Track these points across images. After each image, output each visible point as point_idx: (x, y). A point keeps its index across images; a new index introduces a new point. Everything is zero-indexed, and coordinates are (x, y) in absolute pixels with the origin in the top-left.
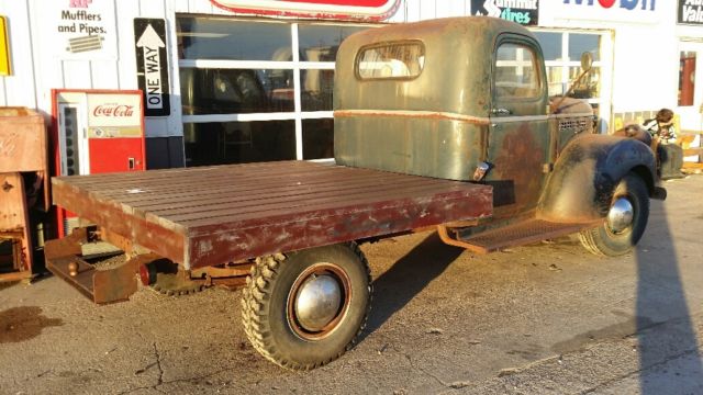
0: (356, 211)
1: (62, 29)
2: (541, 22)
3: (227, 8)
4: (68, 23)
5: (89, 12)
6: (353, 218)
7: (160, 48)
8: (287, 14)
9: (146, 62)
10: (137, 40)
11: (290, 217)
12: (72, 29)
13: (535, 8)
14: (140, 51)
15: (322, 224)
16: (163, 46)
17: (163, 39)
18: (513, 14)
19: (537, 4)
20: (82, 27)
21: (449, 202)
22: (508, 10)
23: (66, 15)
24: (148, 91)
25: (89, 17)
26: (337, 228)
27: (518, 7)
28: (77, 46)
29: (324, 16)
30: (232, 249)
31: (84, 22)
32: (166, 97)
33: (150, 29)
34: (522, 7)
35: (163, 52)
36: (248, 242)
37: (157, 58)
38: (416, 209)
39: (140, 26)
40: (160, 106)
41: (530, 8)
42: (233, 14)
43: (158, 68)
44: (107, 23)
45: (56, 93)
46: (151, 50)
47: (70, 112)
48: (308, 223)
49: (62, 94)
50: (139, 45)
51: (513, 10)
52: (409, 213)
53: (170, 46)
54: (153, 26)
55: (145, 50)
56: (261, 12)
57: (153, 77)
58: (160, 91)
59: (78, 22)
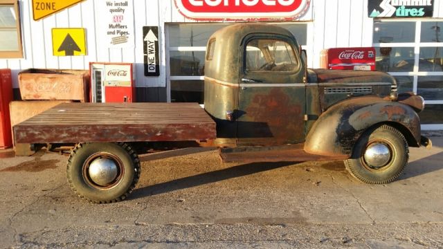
0: (110, 128)
1: (109, 33)
2: (435, 14)
3: (192, 19)
4: (112, 30)
5: (122, 24)
6: (108, 131)
7: (155, 41)
8: (228, 20)
9: (148, 48)
10: (144, 38)
11: (68, 126)
12: (113, 33)
13: (429, 4)
14: (145, 43)
15: (88, 132)
16: (156, 40)
17: (157, 37)
18: (408, 10)
19: (432, 2)
20: (118, 32)
21: (179, 129)
22: (403, 8)
23: (111, 26)
24: (149, 63)
25: (122, 27)
26: (97, 134)
27: (413, 5)
28: (115, 41)
29: (252, 19)
30: (36, 137)
31: (119, 29)
32: (157, 67)
33: (150, 32)
34: (417, 4)
35: (157, 43)
36: (44, 135)
37: (154, 47)
38: (153, 131)
39: (146, 30)
40: (154, 71)
41: (425, 4)
42: (194, 21)
43: (154, 52)
44: (130, 29)
45: (90, 64)
46: (151, 42)
47: (98, 73)
48: (79, 130)
49: (94, 65)
50: (145, 40)
51: (407, 7)
52: (147, 132)
53: (161, 40)
54: (153, 30)
55: (148, 43)
56: (211, 19)
57: (151, 56)
58: (154, 63)
59: (116, 29)
